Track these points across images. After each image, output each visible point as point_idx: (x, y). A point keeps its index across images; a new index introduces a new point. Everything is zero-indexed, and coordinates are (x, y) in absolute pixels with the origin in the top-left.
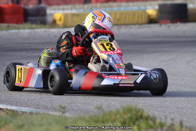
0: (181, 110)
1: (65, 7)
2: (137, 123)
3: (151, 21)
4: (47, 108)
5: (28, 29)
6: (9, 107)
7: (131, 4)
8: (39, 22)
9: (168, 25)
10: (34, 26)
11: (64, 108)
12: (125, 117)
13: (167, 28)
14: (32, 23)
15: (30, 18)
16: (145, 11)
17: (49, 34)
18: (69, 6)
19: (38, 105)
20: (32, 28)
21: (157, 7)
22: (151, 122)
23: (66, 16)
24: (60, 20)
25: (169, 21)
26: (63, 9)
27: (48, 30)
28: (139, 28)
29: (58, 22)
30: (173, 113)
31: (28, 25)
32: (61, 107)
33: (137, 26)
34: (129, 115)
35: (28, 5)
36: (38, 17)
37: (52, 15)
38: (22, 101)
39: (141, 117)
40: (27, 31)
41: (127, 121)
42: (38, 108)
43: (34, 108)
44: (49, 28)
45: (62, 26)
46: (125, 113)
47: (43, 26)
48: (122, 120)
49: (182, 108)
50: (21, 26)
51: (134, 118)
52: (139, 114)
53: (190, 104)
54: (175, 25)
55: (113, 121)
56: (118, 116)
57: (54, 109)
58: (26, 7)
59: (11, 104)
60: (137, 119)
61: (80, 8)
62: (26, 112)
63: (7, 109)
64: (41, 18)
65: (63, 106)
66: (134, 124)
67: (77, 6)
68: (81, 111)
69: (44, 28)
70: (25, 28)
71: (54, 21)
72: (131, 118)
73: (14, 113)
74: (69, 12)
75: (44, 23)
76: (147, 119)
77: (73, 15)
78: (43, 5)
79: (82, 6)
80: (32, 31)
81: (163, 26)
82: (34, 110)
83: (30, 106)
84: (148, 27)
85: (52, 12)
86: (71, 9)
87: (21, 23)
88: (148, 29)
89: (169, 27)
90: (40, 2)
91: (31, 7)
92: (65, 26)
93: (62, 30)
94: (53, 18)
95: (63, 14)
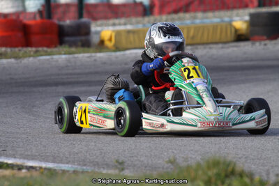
1: (117, 21)
2: (228, 181)
3: (240, 37)
4: (97, 164)
5: (65, 54)
6: (44, 165)
7: (210, 14)
8: (80, 44)
9: (263, 43)
10: (73, 49)
11: (122, 163)
12: (210, 173)
13: (262, 47)
14: (70, 46)
15: (67, 39)
16: (230, 23)
17: (95, 60)
18: (123, 20)
19: (84, 161)
20: (70, 54)
21: (247, 18)
22: (247, 180)
23: (118, 33)
24: (110, 40)
25: (265, 37)
26: (114, 25)
27: (93, 54)
28: (222, 48)
29: (107, 43)
30: (276, 166)
31: (65, 48)
32: (117, 161)
33: (220, 45)
34: (215, 171)
35: (64, 21)
36: (78, 36)
37: (98, 33)
38: (62, 155)
39: (233, 173)
40: (64, 56)
41: (213, 180)
42: (85, 165)
43: (79, 165)
44: (96, 52)
45: (114, 49)
46: (209, 168)
47: (86, 49)
48: (206, 178)
50: (55, 50)
51: (223, 174)
52: (230, 169)
54: (273, 42)
55: (193, 180)
56: (200, 172)
57: (108, 166)
58: (62, 23)
59: (47, 161)
60: (227, 176)
61: (138, 23)
62: (68, 171)
63: (41, 168)
64: (83, 38)
65: (120, 161)
66: (223, 183)
67: (134, 20)
68: (146, 167)
69: (88, 52)
70: (60, 54)
71: (102, 42)
72: (218, 175)
73: (52, 173)
74: (122, 28)
75: (86, 45)
76: (241, 175)
78: (85, 20)
79: (140, 19)
80: (71, 56)
81: (257, 44)
82: (79, 167)
83: (73, 162)
84: (236, 46)
85: (99, 29)
86: (125, 24)
87: (56, 47)
88: (235, 49)
89: (265, 45)
90: (81, 16)
91: (68, 22)
92: (117, 48)
93: (113, 54)
94: (100, 37)
95: (113, 31)
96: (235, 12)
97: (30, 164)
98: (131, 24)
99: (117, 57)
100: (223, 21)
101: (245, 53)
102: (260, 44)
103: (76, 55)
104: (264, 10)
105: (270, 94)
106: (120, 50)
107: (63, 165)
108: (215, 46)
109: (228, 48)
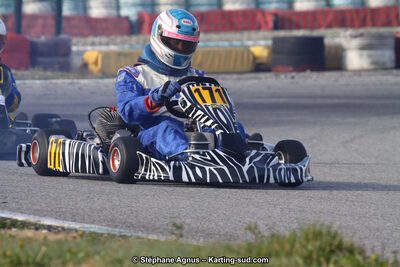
0: (378, 233)
1: (97, 39)
3: (259, 67)
5: (39, 79)
7: (214, 36)
8: (57, 66)
9: (290, 75)
10: (49, 73)
11: (180, 228)
12: (310, 247)
13: (289, 80)
14: (45, 69)
15: (40, 59)
17: (80, 89)
18: (104, 39)
20: (46, 79)
22: (359, 257)
23: (106, 56)
24: (96, 63)
25: (291, 68)
26: (93, 44)
27: (75, 81)
28: (239, 79)
29: (92, 67)
30: (366, 238)
31: (40, 72)
32: (175, 225)
33: (235, 76)
34: (318, 243)
36: (55, 56)
37: (81, 53)
38: (81, 212)
39: (340, 247)
40: (38, 82)
42: (116, 227)
44: (78, 78)
45: (100, 75)
47: (65, 73)
49: (378, 230)
50: (27, 73)
53: (389, 221)
54: (302, 74)
56: (297, 245)
57: (154, 230)
60: (332, 252)
61: (123, 43)
64: (61, 60)
65: (179, 224)
66: (328, 261)
67: (119, 39)
69: (68, 78)
70: (34, 78)
71: (85, 65)
72: (322, 249)
74: (113, 48)
75: (65, 68)
76: (351, 251)
77: (120, 54)
78: (63, 36)
79: (126, 38)
80: (48, 82)
81: (283, 76)
82: (110, 229)
83: (100, 222)
84: (255, 78)
85: (81, 48)
86: (107, 44)
87: (27, 69)
88: (256, 81)
89: (293, 77)
90: (59, 30)
91: (43, 38)
92: (104, 74)
93: (100, 81)
94: (83, 59)
95: (100, 52)
96: (246, 34)
97: (47, 222)
98: (115, 44)
99: (107, 86)
100: (231, 46)
101: (269, 88)
102: (286, 77)
103: (54, 81)
104: (282, 33)
105: (315, 141)
106: (108, 77)
107: (88, 226)
108: (228, 76)
109: (247, 79)
